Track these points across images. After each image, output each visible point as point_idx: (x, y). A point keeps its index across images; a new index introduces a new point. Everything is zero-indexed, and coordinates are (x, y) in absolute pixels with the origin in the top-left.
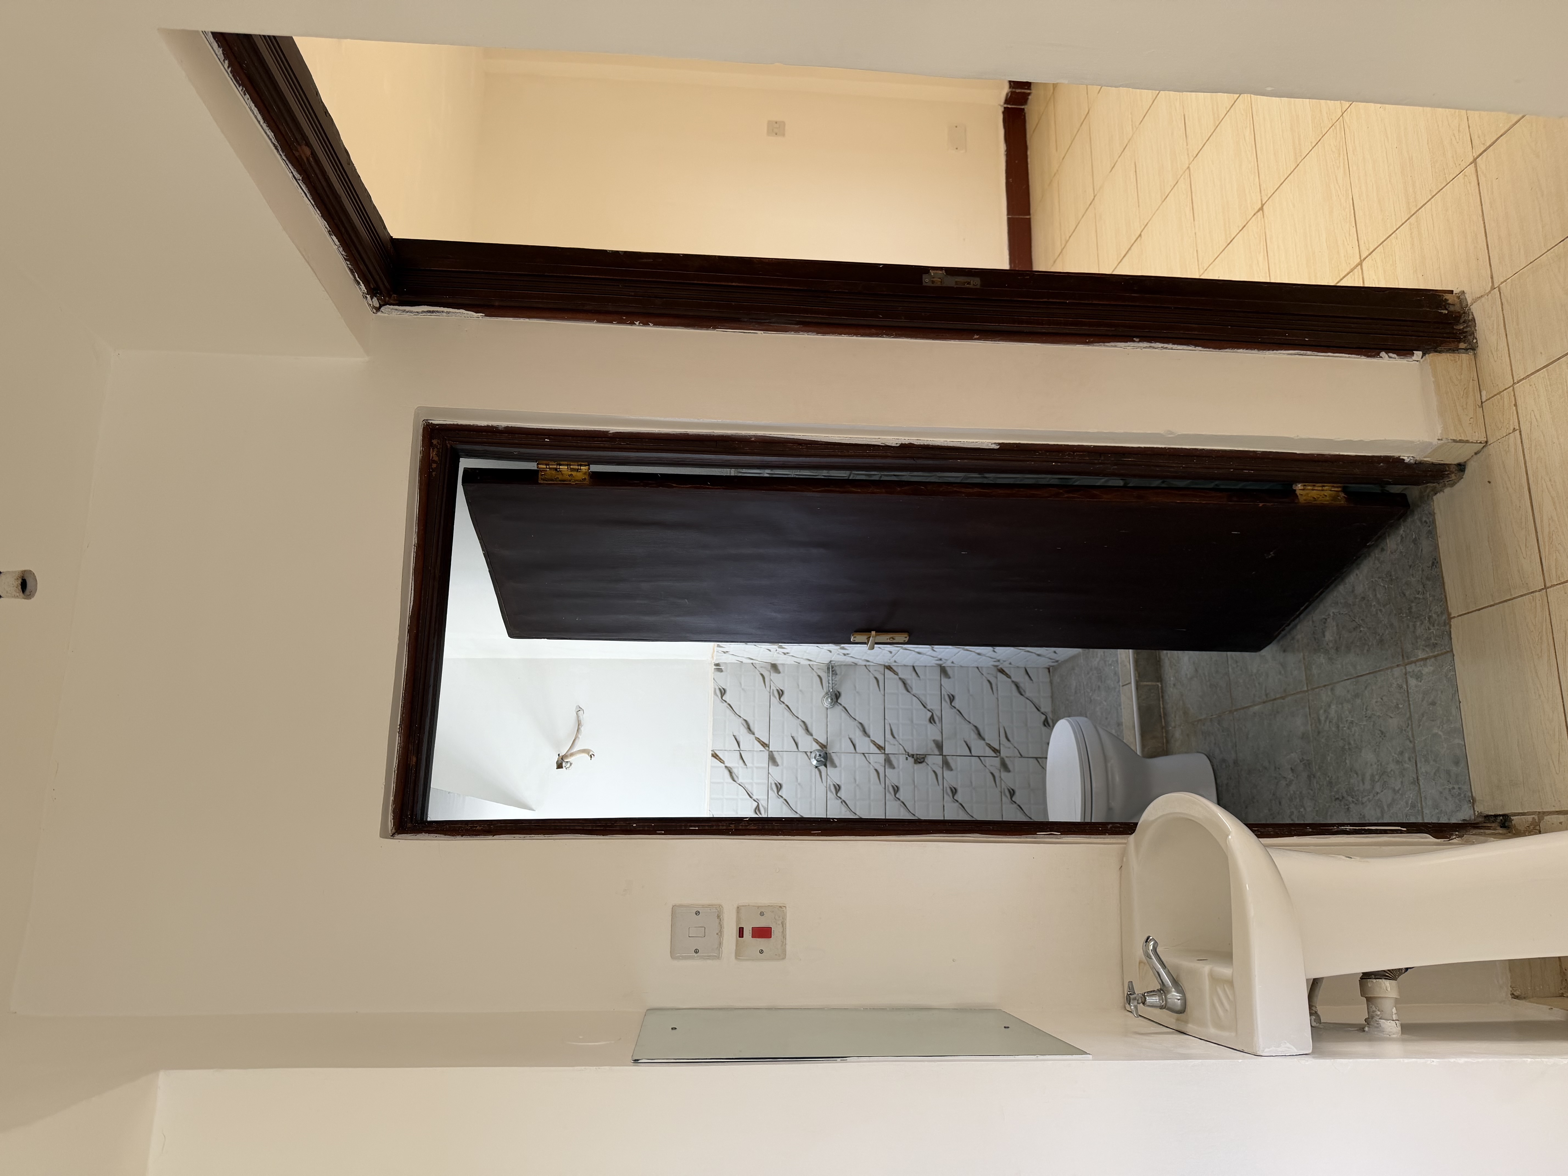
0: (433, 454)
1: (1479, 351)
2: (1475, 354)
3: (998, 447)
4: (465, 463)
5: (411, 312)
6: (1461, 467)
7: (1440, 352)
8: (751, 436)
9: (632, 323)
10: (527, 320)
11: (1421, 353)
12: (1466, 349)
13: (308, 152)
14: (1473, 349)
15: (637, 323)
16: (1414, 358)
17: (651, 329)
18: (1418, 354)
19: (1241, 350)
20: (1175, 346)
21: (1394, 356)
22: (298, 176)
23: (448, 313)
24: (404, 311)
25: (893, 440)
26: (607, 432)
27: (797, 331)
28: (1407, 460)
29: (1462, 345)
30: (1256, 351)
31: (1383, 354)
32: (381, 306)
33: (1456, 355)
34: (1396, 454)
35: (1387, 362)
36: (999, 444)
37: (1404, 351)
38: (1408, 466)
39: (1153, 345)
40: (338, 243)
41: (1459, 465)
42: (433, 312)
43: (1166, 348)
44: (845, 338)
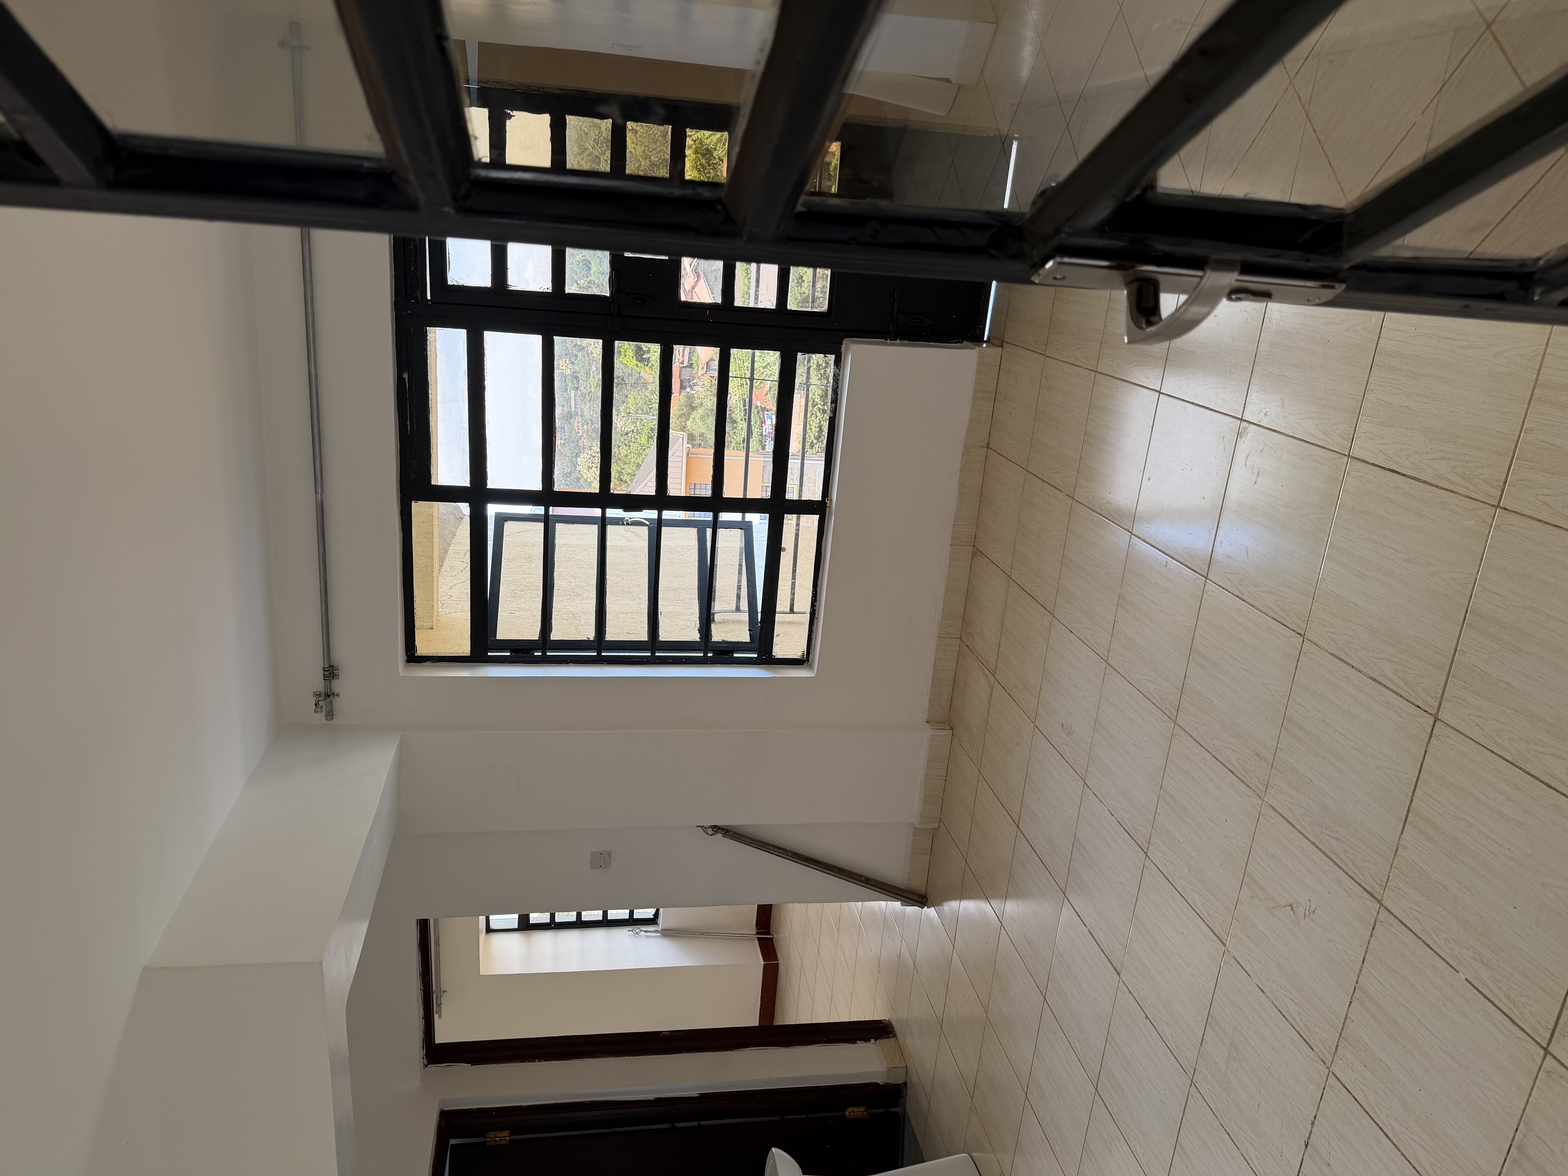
0: (443, 1123)
1: (897, 1036)
2: (897, 1038)
3: (699, 1095)
4: (452, 1142)
5: (440, 1066)
6: (905, 1084)
7: (882, 1039)
8: (587, 1101)
9: (534, 1061)
10: (489, 1065)
11: (874, 1040)
12: (893, 1037)
13: (428, 979)
14: (895, 1036)
15: (536, 1061)
16: (872, 1042)
17: (543, 1063)
18: (873, 1041)
19: (797, 1047)
20: (769, 1048)
21: (863, 1042)
22: (422, 988)
23: (456, 1065)
24: (437, 1066)
25: (651, 1097)
26: (521, 1106)
27: (606, 1057)
28: (881, 1084)
29: (891, 1035)
30: (803, 1046)
31: (858, 1042)
32: (427, 1065)
33: (889, 1039)
34: (875, 1081)
35: (860, 1045)
36: (699, 1094)
37: (867, 1040)
38: (882, 1085)
39: (759, 1048)
40: (424, 1024)
41: (904, 1083)
42: (449, 1065)
43: (765, 1049)
44: (627, 1058)
